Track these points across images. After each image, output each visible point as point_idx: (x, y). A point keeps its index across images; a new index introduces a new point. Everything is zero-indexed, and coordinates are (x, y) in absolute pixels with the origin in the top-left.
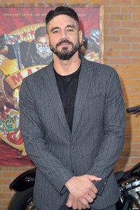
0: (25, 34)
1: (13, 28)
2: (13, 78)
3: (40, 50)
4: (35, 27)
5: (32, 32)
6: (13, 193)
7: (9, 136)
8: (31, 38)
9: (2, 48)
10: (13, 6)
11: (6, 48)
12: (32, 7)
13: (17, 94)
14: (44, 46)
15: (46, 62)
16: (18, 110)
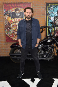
0: (13, 10)
1: (10, 9)
2: (10, 21)
3: (17, 14)
4: (15, 9)
5: (14, 10)
6: (11, 48)
7: (10, 35)
8: (14, 11)
9: (7, 14)
10: (9, 3)
11: (8, 14)
12: (14, 4)
13: (11, 25)
14: (18, 13)
15: (18, 17)
16: (12, 29)
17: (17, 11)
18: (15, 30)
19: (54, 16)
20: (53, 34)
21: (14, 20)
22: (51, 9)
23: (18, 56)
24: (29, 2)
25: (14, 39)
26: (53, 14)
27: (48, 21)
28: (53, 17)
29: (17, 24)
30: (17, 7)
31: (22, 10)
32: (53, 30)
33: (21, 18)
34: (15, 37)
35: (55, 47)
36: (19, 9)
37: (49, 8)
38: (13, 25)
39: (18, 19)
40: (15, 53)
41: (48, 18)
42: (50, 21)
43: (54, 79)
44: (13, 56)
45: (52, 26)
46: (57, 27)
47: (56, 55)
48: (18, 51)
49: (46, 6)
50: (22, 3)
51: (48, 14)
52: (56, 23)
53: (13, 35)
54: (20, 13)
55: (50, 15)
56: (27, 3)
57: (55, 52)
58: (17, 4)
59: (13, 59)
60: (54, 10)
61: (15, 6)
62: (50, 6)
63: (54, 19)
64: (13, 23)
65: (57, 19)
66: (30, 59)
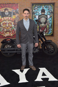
0: (2, 10)
2: (0, 20)
4: (4, 9)
5: (4, 10)
6: (2, 44)
8: (4, 11)
12: (3, 4)
13: (1, 23)
14: (7, 13)
15: (7, 16)
16: (2, 27)
17: (6, 10)
18: (5, 28)
19: (39, 14)
20: (38, 30)
21: (4, 18)
22: (36, 9)
23: (8, 50)
24: (16, 2)
25: (4, 36)
26: (38, 13)
27: (34, 19)
28: (38, 16)
29: (6, 22)
30: (6, 7)
31: (10, 10)
32: (38, 27)
33: (10, 17)
34: (5, 34)
35: (40, 42)
36: (8, 8)
37: (34, 7)
38: (3, 24)
39: (7, 18)
40: (5, 48)
41: (34, 17)
42: (35, 19)
43: (40, 68)
44: (4, 51)
45: (37, 24)
46: (41, 24)
47: (41, 48)
48: (8, 46)
49: (31, 6)
50: (10, 4)
51: (33, 13)
52: (40, 21)
53: (3, 32)
54: (9, 12)
55: (35, 14)
56: (15, 4)
57: (40, 46)
58: (5, 4)
59: (4, 53)
60: (38, 10)
61: (4, 6)
62: (35, 6)
63: (39, 17)
64: (3, 21)
65: (41, 17)
66: (19, 53)
